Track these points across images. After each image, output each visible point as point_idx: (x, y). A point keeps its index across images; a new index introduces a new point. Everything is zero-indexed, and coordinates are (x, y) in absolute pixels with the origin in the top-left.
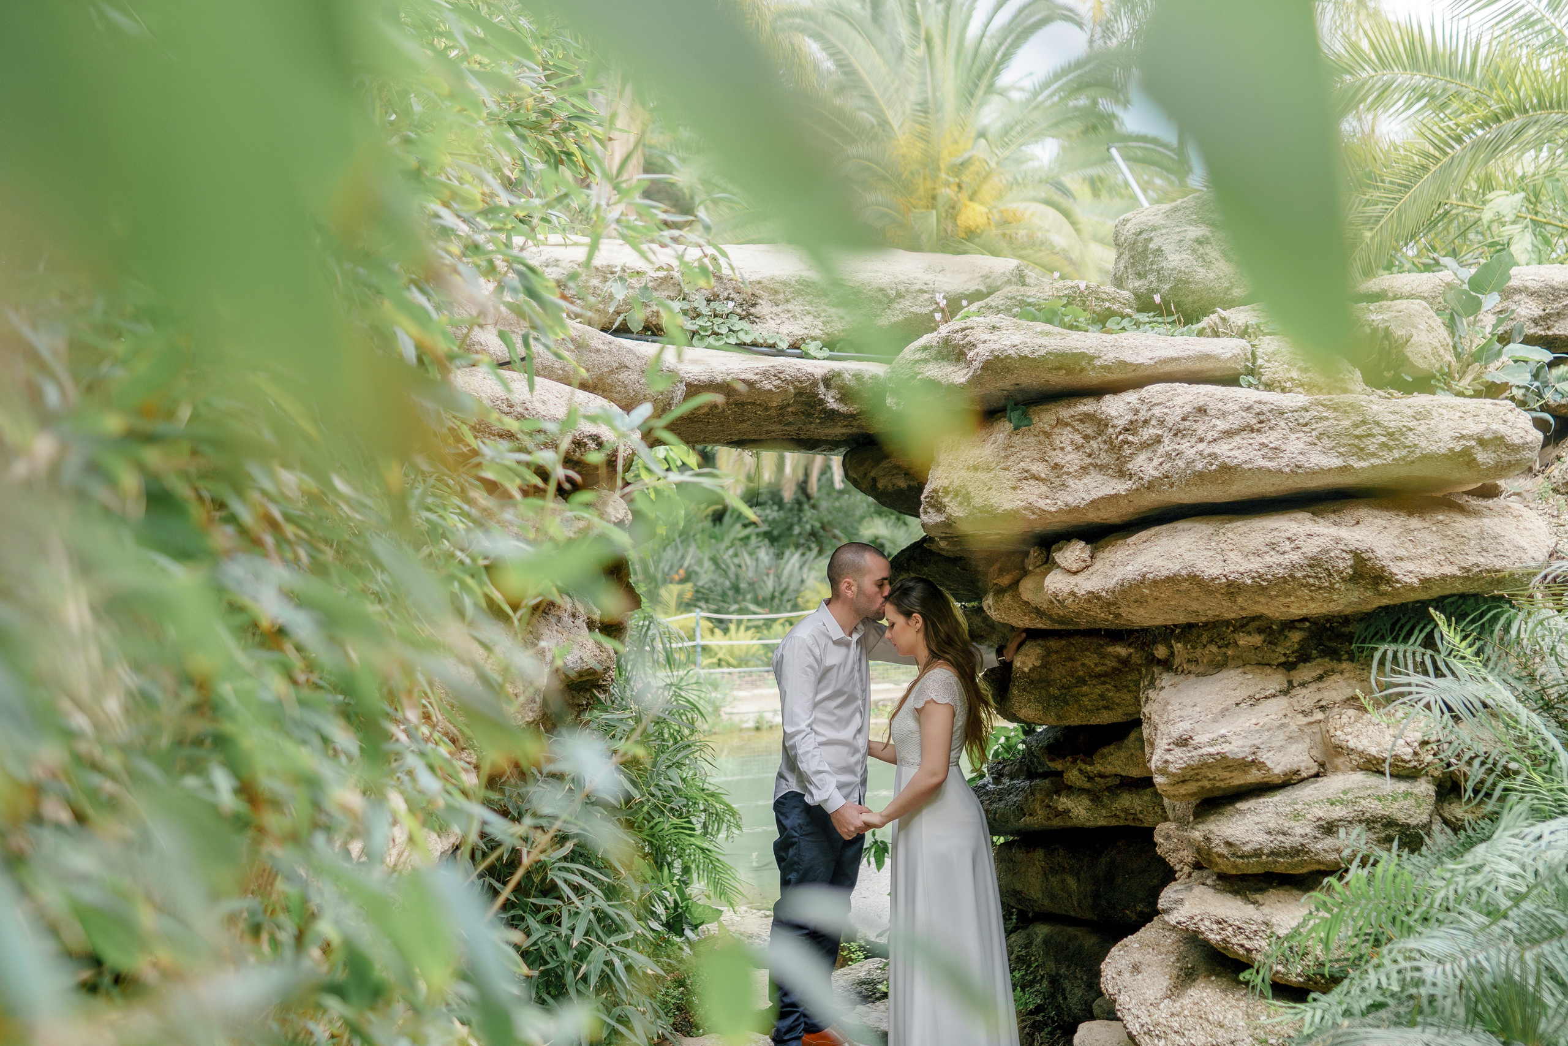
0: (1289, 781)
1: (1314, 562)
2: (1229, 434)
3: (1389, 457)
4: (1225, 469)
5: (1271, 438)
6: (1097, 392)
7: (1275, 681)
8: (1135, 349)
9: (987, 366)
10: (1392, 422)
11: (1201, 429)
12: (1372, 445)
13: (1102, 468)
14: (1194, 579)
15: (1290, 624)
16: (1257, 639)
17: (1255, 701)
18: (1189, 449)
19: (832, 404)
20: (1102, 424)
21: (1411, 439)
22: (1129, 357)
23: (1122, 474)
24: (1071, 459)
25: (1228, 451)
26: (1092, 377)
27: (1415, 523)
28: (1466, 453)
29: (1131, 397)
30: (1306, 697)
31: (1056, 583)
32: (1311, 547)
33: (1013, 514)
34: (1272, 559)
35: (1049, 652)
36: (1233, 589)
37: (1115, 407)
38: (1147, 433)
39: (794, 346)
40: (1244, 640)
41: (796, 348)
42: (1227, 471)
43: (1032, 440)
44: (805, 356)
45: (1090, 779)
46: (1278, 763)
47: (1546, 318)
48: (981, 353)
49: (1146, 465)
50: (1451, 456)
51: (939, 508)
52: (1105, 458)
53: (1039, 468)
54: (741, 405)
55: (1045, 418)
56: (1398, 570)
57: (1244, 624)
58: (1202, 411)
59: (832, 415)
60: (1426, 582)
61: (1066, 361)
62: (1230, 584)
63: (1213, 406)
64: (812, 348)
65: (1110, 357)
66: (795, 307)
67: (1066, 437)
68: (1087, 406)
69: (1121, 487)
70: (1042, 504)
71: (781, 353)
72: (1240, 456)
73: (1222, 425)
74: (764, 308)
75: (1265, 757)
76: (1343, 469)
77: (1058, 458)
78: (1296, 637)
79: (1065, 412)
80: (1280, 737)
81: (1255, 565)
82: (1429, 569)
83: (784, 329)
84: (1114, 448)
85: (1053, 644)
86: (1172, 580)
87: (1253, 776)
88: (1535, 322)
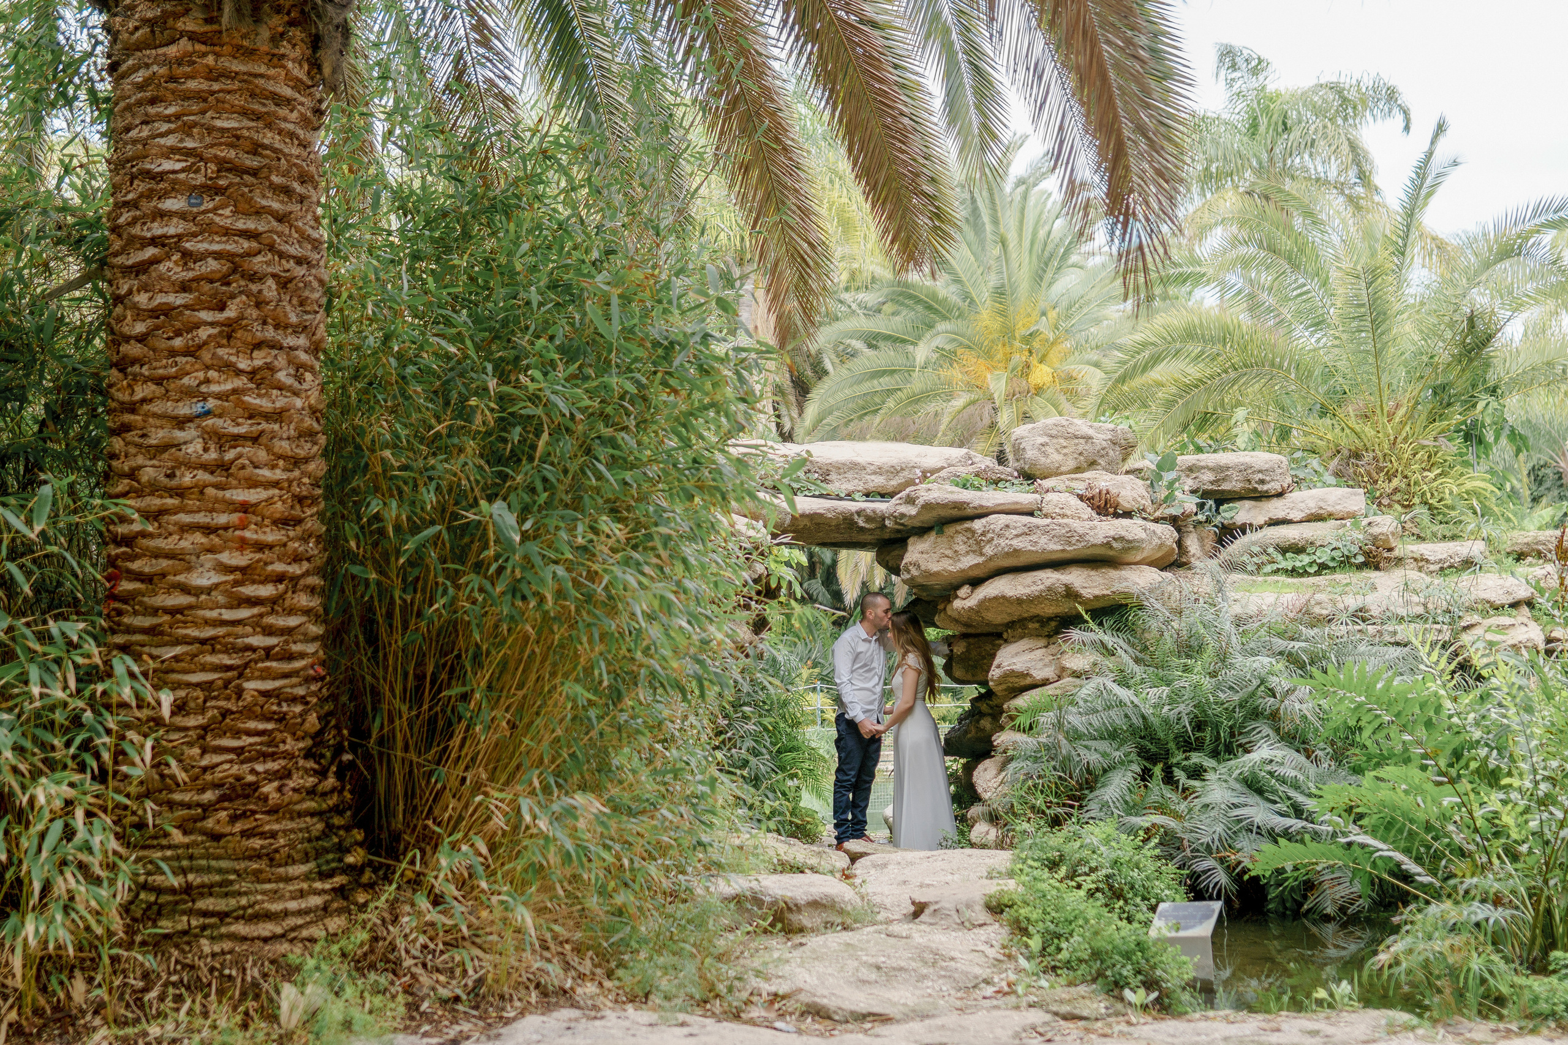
0: (1045, 683)
1: (1049, 589)
2: (1017, 536)
3: (1080, 545)
4: (1015, 550)
5: (1034, 538)
6: (972, 518)
7: (1042, 642)
8: (988, 500)
9: (923, 507)
10: (1081, 531)
11: (1007, 534)
12: (1073, 540)
13: (974, 552)
14: (1004, 597)
15: (1050, 619)
16: (1037, 625)
17: (1032, 650)
18: (1003, 542)
19: (861, 523)
20: (973, 532)
21: (1087, 538)
22: (984, 503)
23: (982, 554)
24: (962, 548)
25: (1018, 543)
26: (969, 512)
27: (1093, 573)
28: (1108, 543)
29: (984, 520)
30: (1053, 649)
31: (957, 604)
32: (1048, 583)
33: (937, 574)
34: (1034, 588)
35: (969, 644)
36: (1019, 601)
37: (978, 525)
38: (990, 535)
39: (848, 495)
40: (1031, 625)
41: (849, 496)
42: (1016, 551)
43: (944, 539)
44: (853, 500)
45: (992, 708)
46: (1039, 675)
47: (1217, 481)
48: (920, 502)
49: (989, 550)
50: (1103, 545)
51: (908, 571)
52: (975, 548)
53: (948, 552)
54: (818, 524)
55: (950, 530)
56: (1083, 592)
57: (1032, 619)
58: (1007, 526)
59: (862, 529)
60: (1096, 597)
61: (958, 505)
62: (1018, 599)
63: (1012, 524)
64: (857, 496)
65: (976, 503)
66: (849, 475)
67: (960, 538)
68: (967, 525)
69: (980, 560)
70: (950, 568)
71: (841, 499)
72: (1021, 545)
73: (1015, 532)
74: (833, 476)
75: (1032, 672)
76: (1063, 551)
77: (957, 548)
78: (1053, 624)
79: (959, 527)
80: (1041, 664)
81: (1028, 591)
82: (1097, 592)
83: (843, 487)
84: (978, 543)
85: (971, 640)
86: (996, 598)
87: (1028, 681)
88: (1212, 483)
